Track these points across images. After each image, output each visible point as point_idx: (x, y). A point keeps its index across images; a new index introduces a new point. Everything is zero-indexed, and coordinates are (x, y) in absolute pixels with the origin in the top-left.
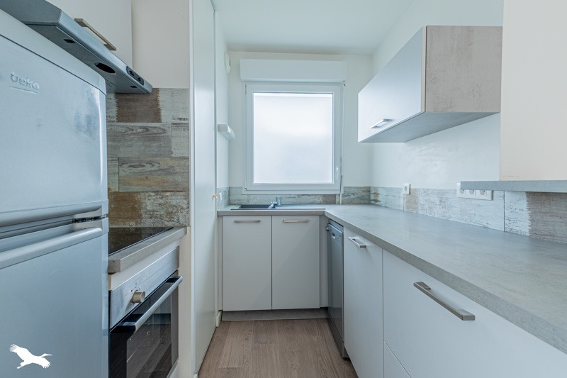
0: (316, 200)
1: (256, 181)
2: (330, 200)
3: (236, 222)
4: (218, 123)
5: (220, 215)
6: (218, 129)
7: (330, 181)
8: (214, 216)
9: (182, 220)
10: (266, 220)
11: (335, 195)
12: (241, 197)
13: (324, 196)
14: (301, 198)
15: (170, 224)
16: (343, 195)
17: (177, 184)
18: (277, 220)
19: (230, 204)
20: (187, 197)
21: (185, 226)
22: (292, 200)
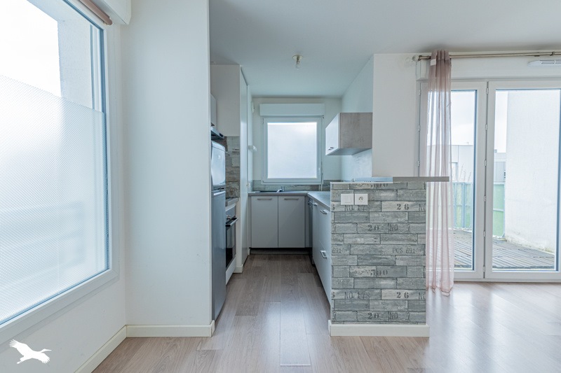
0: (306, 188)
1: (269, 177)
2: (315, 188)
3: (259, 199)
4: (249, 144)
5: (250, 196)
6: (249, 148)
7: (315, 177)
8: (247, 195)
9: (237, 195)
10: (275, 198)
11: (318, 185)
12: (261, 187)
13: (311, 185)
14: (297, 187)
15: (232, 196)
16: (323, 185)
17: (235, 179)
18: (281, 199)
19: (253, 190)
20: (239, 184)
21: (238, 197)
22: (291, 188)
